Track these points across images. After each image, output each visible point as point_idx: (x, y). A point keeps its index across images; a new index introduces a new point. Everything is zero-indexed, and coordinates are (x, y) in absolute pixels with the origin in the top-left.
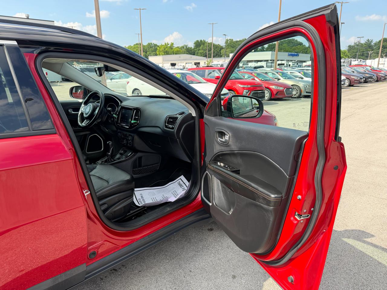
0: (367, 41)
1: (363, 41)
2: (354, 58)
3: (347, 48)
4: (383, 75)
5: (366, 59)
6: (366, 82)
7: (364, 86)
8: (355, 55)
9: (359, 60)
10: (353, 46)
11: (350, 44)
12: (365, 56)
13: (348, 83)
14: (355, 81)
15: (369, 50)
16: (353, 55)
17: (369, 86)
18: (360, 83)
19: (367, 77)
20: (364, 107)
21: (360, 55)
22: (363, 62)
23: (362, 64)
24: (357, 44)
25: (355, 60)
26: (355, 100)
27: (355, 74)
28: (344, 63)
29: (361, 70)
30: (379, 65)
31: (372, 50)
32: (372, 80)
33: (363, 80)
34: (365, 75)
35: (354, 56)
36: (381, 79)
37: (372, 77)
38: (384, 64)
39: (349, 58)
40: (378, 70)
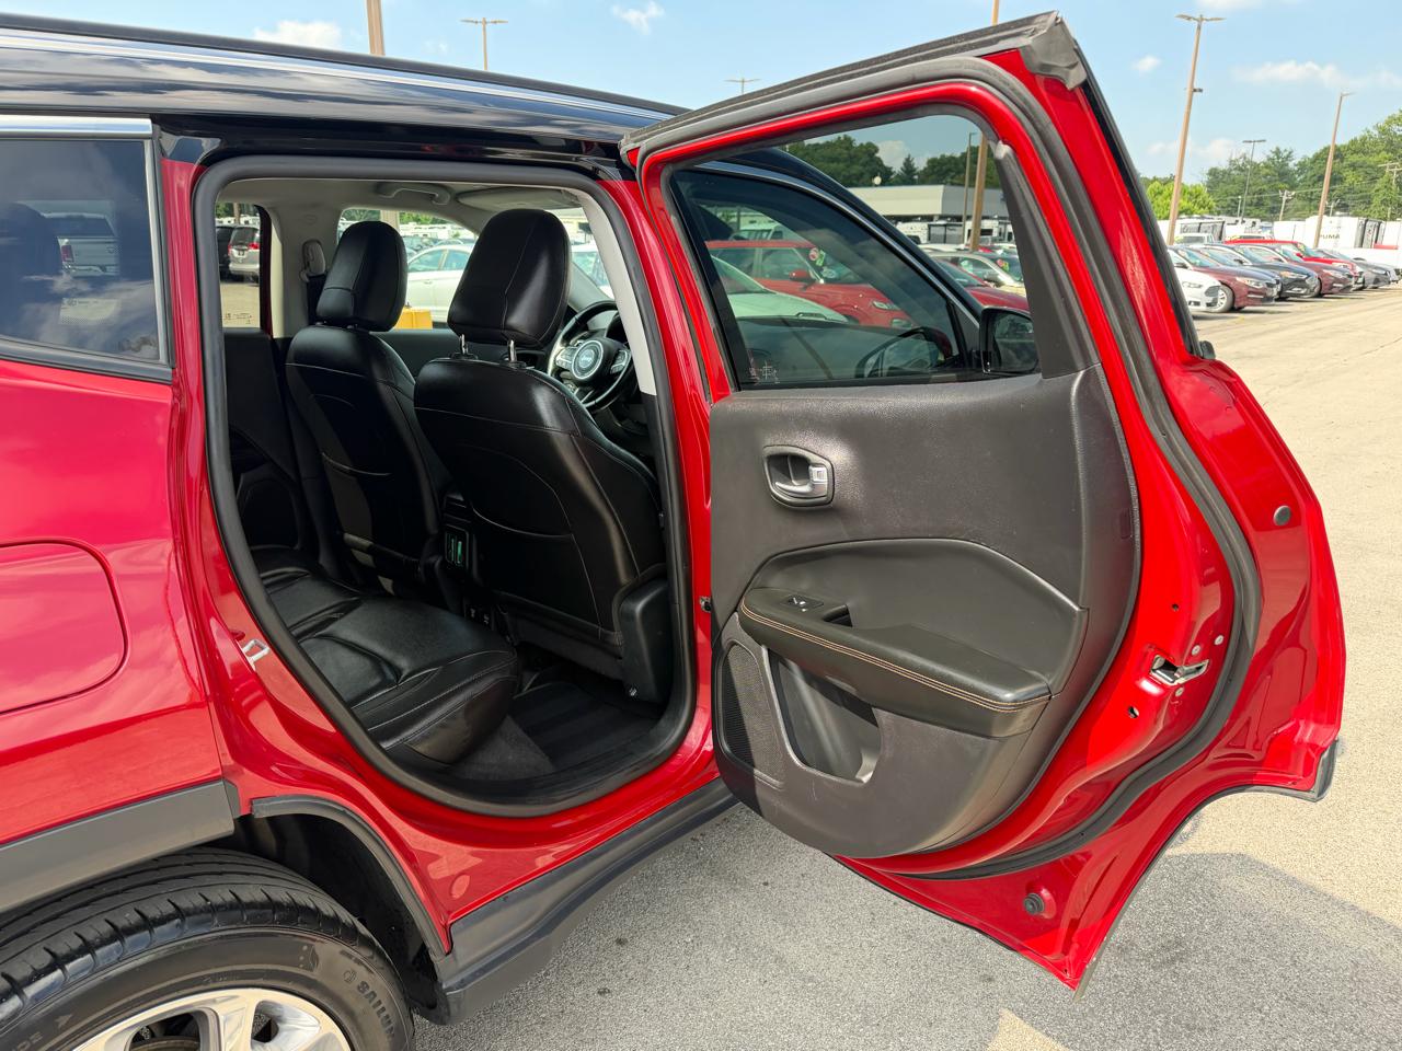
0: (1272, 155)
1: (1260, 156)
2: (1230, 214)
3: (1206, 178)
4: (1340, 275)
5: (1272, 221)
6: (1282, 298)
7: (1279, 312)
8: (1233, 204)
9: (1249, 221)
10: (1224, 172)
11: (1214, 165)
12: (1269, 210)
13: (1224, 302)
14: (1249, 293)
15: (1281, 186)
16: (1224, 204)
17: (1298, 313)
18: (1268, 299)
19: (1287, 281)
20: (1296, 382)
21: (1250, 205)
22: (1262, 227)
23: (1262, 235)
24: (1240, 163)
25: (1233, 220)
26: (1259, 356)
27: (1248, 268)
28: (1199, 230)
29: (1265, 254)
30: (1321, 239)
31: (1292, 188)
32: (1303, 292)
33: (1275, 289)
34: (1281, 276)
35: (1229, 206)
36: (1334, 290)
37: (1303, 281)
38: (1338, 237)
39: (1211, 213)
40: (1321, 256)
